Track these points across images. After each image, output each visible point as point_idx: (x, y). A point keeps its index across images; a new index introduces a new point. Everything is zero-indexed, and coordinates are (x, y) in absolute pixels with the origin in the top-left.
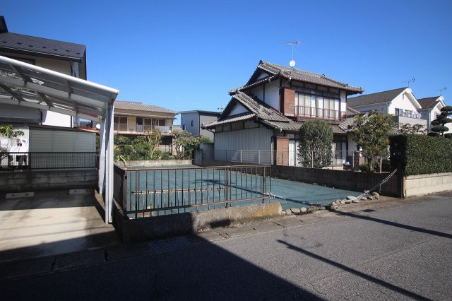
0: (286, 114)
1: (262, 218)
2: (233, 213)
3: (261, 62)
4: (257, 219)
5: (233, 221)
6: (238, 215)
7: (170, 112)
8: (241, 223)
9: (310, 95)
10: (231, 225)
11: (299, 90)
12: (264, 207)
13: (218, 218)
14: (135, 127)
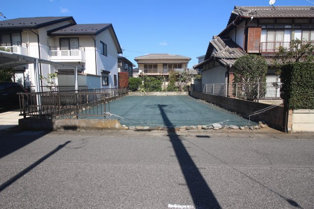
0: (249, 51)
1: (102, 129)
2: (79, 122)
3: (235, 8)
4: (98, 129)
5: (79, 127)
6: (83, 124)
7: (186, 58)
8: (85, 130)
9: (283, 29)
10: (78, 130)
11: (268, 27)
12: (103, 122)
13: (69, 124)
14: (162, 70)
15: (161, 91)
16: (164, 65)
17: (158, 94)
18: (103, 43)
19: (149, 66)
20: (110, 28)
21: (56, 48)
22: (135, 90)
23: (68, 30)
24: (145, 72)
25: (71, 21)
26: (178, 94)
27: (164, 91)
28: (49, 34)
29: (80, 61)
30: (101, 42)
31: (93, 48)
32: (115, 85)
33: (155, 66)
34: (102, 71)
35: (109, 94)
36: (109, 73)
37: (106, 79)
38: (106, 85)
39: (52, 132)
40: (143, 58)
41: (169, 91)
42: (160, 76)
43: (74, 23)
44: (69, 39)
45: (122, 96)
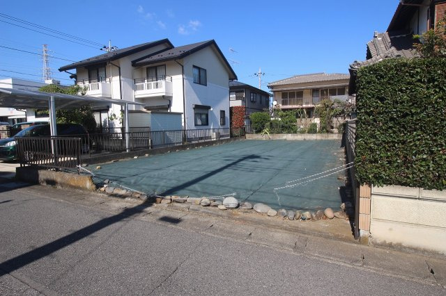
2: (56, 177)
6: (59, 179)
13: (49, 177)
14: (310, 100)
15: (295, 132)
16: (315, 91)
17: (289, 137)
18: (199, 68)
19: (289, 94)
20: (212, 45)
21: (143, 81)
22: (259, 131)
23: (165, 55)
24: (283, 104)
25: (166, 44)
26: (324, 138)
27: (303, 132)
28: (134, 64)
29: (164, 94)
30: (194, 67)
31: (180, 77)
32: (223, 123)
33: (300, 94)
34: (194, 106)
35: (210, 138)
36: (209, 108)
37: (204, 117)
38: (202, 125)
39: (36, 187)
40: (281, 83)
41: (309, 133)
42: (298, 109)
43: (171, 47)
44: (156, 68)
45: (235, 140)
